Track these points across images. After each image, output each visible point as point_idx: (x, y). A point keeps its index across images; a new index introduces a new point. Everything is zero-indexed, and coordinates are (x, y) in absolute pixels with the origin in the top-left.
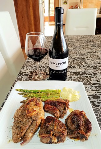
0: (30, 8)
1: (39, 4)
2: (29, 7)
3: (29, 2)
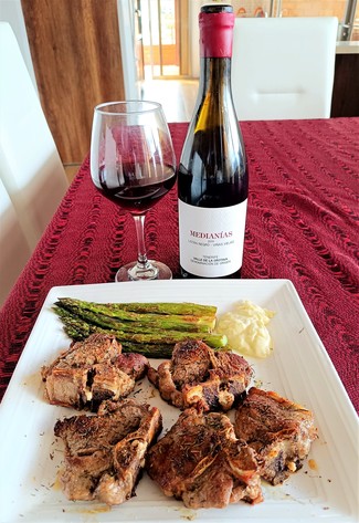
0: (85, 11)
2: (81, 9)
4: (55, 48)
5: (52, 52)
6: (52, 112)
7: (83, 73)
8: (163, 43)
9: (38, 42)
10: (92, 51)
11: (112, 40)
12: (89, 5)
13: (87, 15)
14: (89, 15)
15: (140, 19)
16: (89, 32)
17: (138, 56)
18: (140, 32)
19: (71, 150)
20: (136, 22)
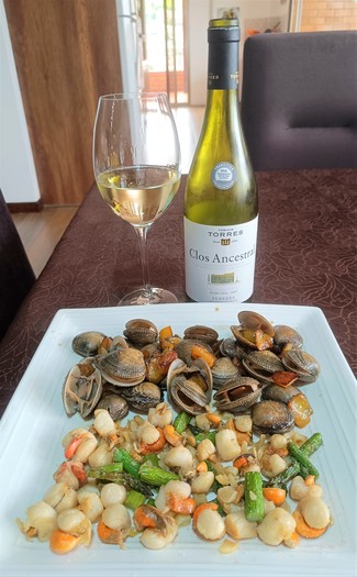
0: (81, 36)
1: (119, 19)
2: (76, 34)
3: (73, 9)
4: (46, 77)
5: (44, 81)
6: (43, 148)
7: (79, 104)
9: (27, 70)
10: (89, 80)
12: (85, 28)
14: (85, 40)
16: (86, 59)
19: (63, 190)
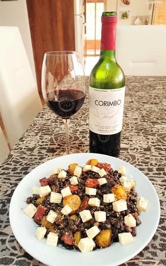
1: (75, 16)
2: (57, 22)
3: (56, 12)
5: (42, 42)
8: (97, 39)
9: (35, 37)
10: (61, 42)
11: (71, 37)
12: (61, 20)
13: (60, 25)
15: (85, 27)
16: (60, 33)
17: (83, 44)
18: (85, 33)
20: (84, 29)
